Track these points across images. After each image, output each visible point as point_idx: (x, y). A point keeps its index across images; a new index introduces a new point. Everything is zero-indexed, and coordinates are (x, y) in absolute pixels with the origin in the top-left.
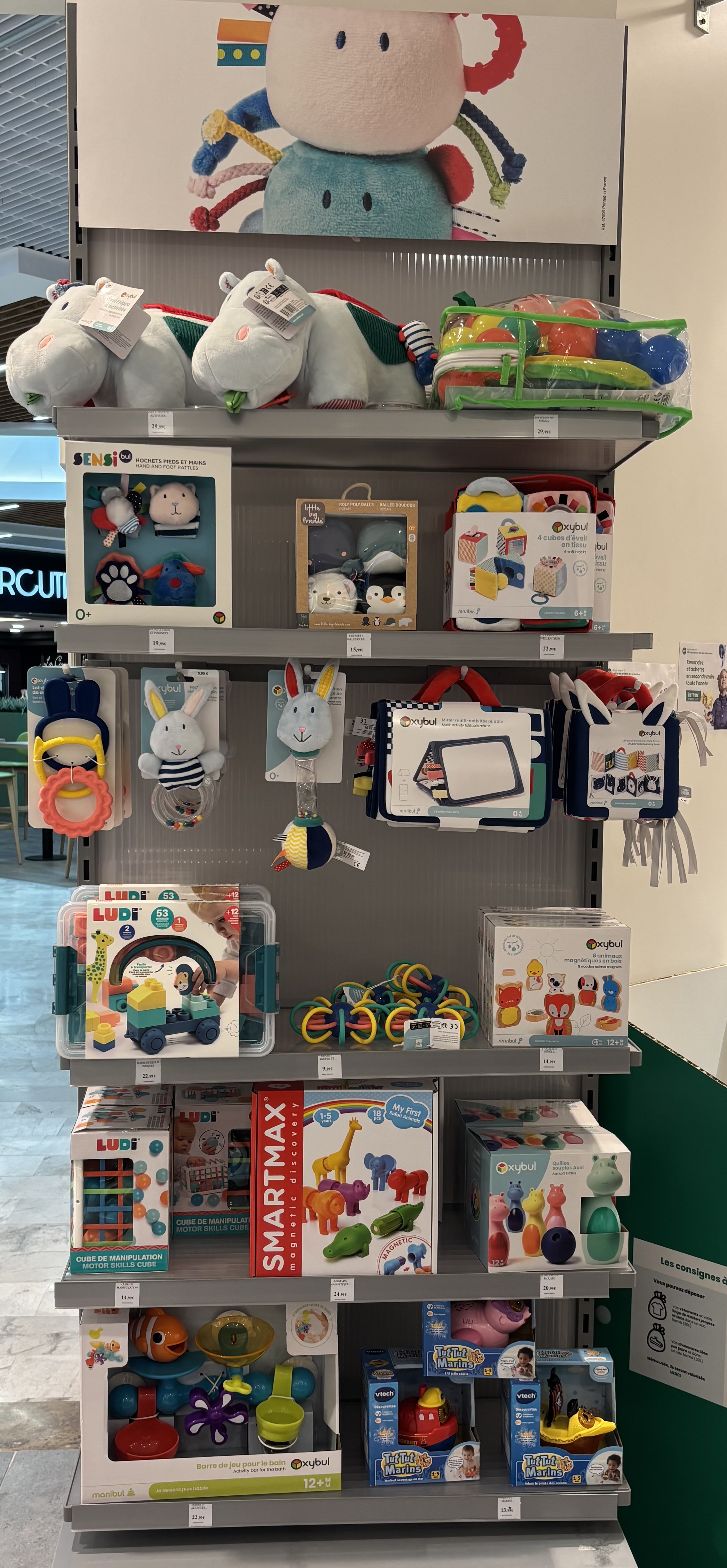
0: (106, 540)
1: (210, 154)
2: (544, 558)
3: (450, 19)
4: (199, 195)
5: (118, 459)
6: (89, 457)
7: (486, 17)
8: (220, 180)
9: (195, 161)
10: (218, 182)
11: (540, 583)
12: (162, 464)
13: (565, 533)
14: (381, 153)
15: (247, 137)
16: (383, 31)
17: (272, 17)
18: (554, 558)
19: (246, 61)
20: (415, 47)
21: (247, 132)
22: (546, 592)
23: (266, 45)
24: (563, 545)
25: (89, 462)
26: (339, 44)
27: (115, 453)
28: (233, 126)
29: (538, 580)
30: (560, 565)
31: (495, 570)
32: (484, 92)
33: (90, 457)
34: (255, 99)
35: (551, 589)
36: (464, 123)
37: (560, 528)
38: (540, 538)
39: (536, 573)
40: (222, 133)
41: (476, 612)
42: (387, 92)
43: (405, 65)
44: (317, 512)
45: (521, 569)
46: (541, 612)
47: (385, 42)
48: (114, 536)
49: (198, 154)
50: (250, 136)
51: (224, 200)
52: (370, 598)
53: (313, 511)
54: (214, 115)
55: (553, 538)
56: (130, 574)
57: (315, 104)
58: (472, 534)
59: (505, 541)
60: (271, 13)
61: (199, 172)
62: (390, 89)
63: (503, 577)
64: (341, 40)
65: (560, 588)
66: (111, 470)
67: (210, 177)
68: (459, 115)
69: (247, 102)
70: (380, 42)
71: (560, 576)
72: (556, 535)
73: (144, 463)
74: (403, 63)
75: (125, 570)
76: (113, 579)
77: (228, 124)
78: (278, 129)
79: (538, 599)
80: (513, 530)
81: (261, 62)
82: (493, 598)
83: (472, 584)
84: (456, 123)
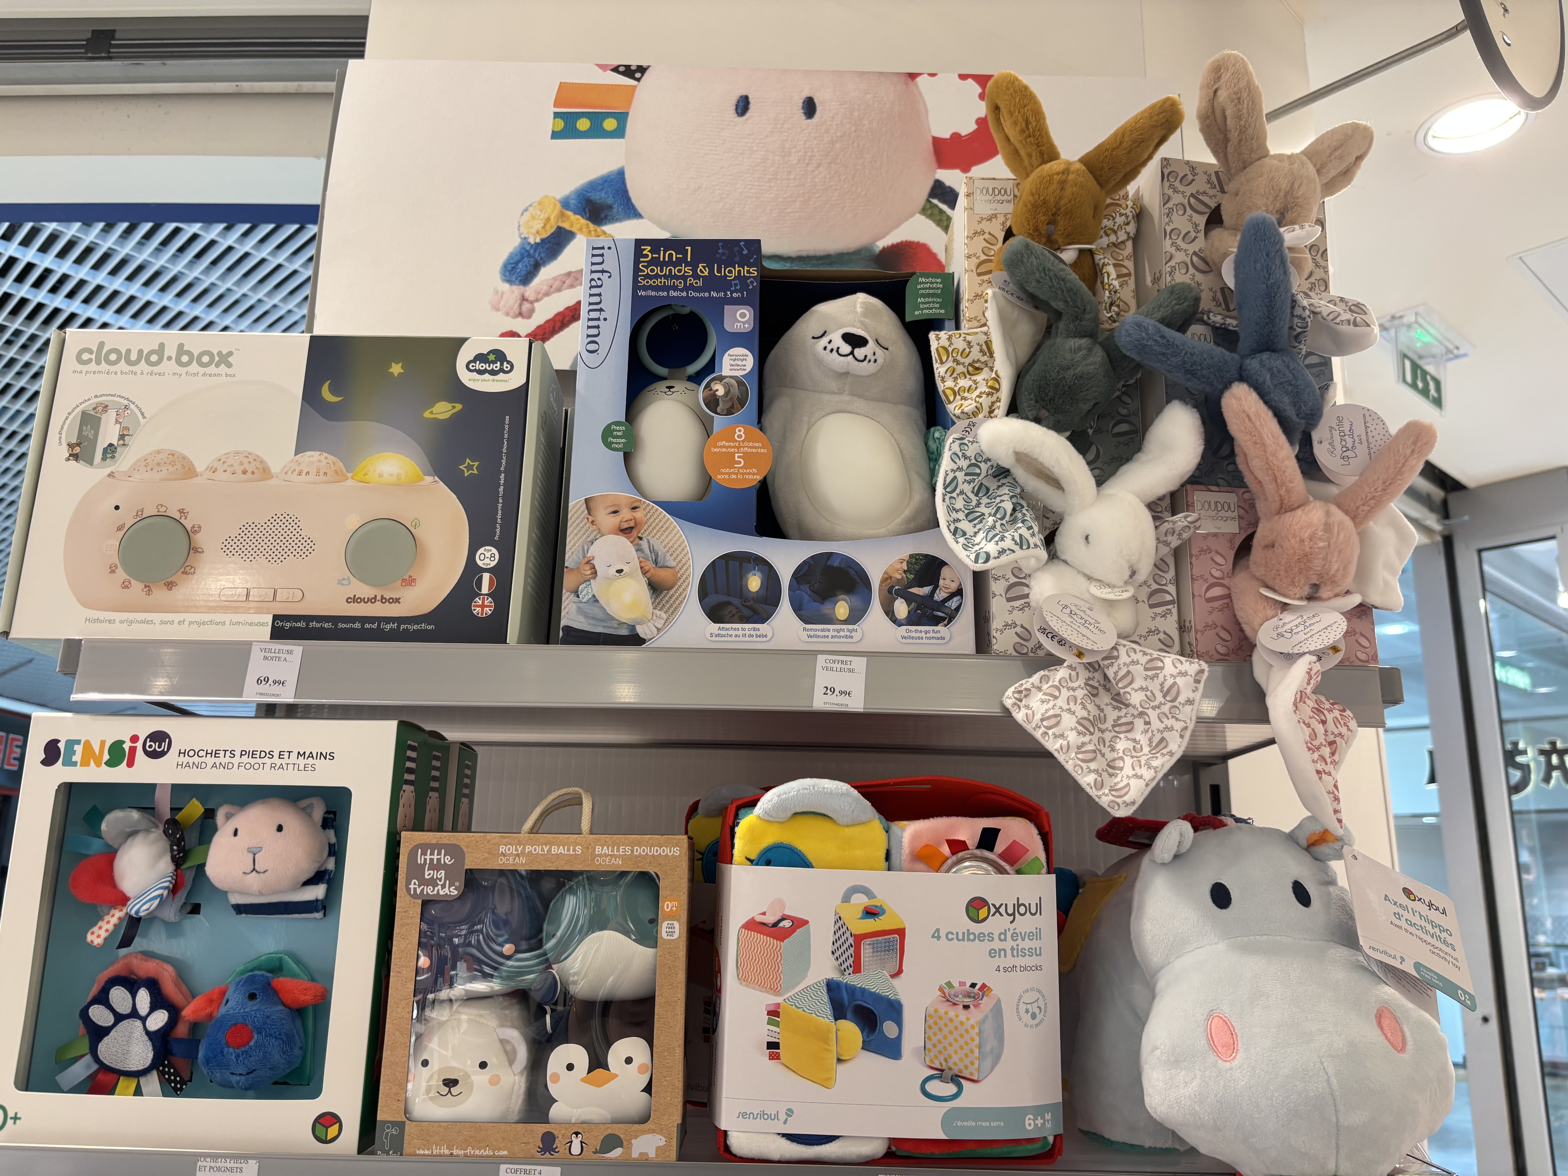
0: (95, 929)
1: (529, 255)
2: (949, 984)
3: (909, 80)
4: (507, 314)
5: (140, 752)
6: (76, 747)
7: (963, 77)
8: (542, 292)
9: (505, 266)
10: (540, 295)
11: (940, 1047)
12: (236, 760)
13: (995, 924)
14: (804, 254)
15: (590, 232)
16: (806, 94)
17: (638, 80)
18: (973, 985)
19: (597, 132)
20: (856, 114)
21: (591, 225)
22: (956, 1071)
23: (627, 113)
24: (992, 953)
25: (74, 759)
26: (739, 111)
27: (134, 739)
28: (568, 218)
29: (935, 1039)
30: (987, 1003)
31: (828, 1010)
32: (966, 169)
33: (78, 749)
34: (606, 181)
35: (967, 1061)
36: (936, 212)
37: (983, 913)
38: (936, 935)
39: (930, 1022)
40: (552, 227)
41: (783, 1117)
42: (813, 171)
43: (842, 137)
44: (445, 867)
45: (895, 1010)
46: (947, 1120)
47: (810, 108)
48: (114, 920)
49: (511, 256)
50: (595, 231)
51: (547, 322)
52: (556, 1078)
53: (434, 867)
54: (540, 203)
55: (968, 936)
56: (153, 1009)
57: (699, 188)
58: (770, 919)
59: (851, 940)
60: (638, 75)
61: (510, 282)
62: (818, 167)
63: (850, 1030)
64: (743, 106)
65: (988, 1062)
66: (121, 775)
67: (527, 288)
68: (928, 201)
69: (593, 185)
70: (803, 108)
71: (989, 1027)
72: (976, 928)
73: (196, 759)
74: (839, 134)
75: (143, 998)
76: (119, 1018)
77: (562, 215)
78: (640, 220)
79: (937, 1088)
80: (871, 913)
81: (619, 133)
82: (826, 1083)
83: (773, 1046)
84: (923, 211)
